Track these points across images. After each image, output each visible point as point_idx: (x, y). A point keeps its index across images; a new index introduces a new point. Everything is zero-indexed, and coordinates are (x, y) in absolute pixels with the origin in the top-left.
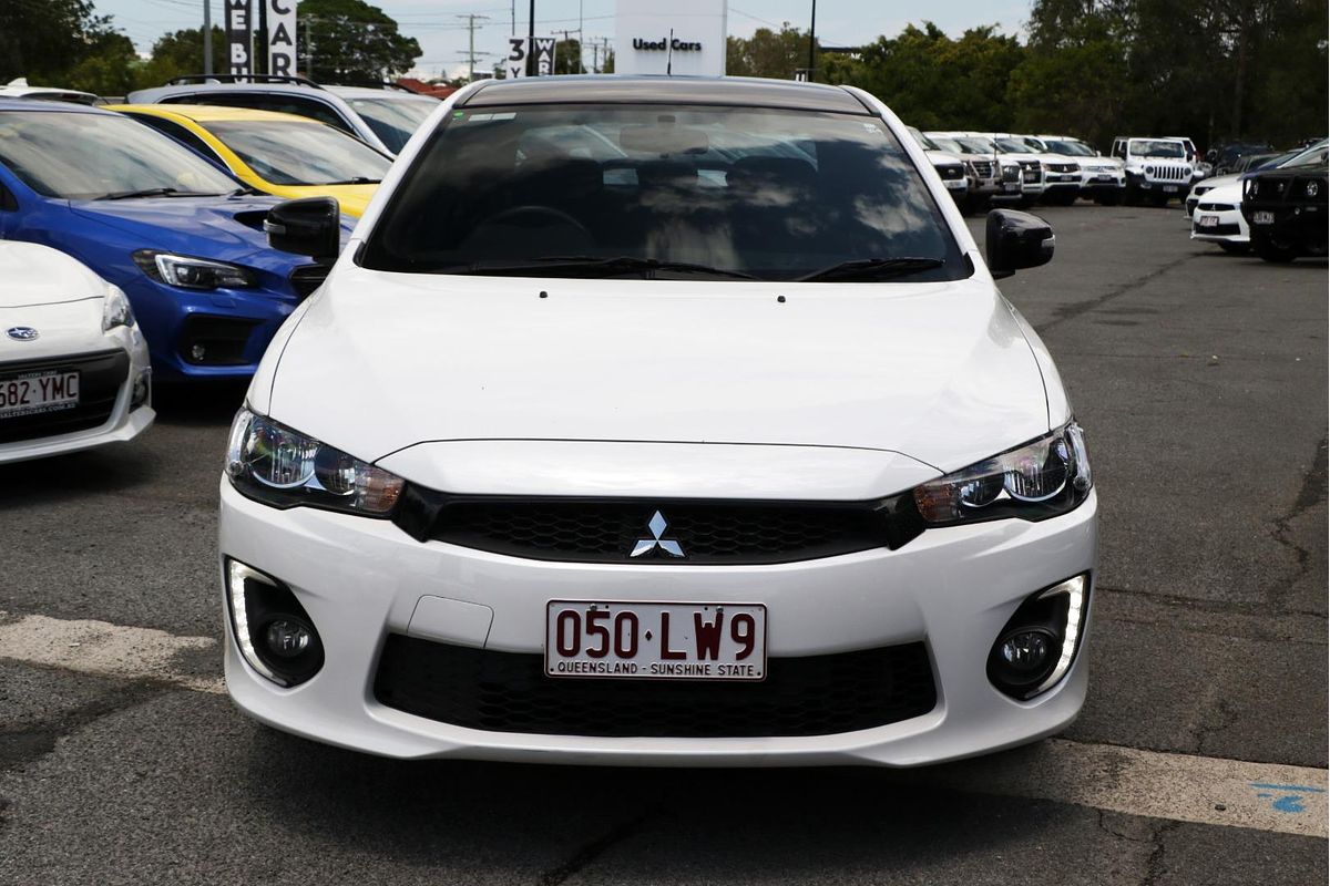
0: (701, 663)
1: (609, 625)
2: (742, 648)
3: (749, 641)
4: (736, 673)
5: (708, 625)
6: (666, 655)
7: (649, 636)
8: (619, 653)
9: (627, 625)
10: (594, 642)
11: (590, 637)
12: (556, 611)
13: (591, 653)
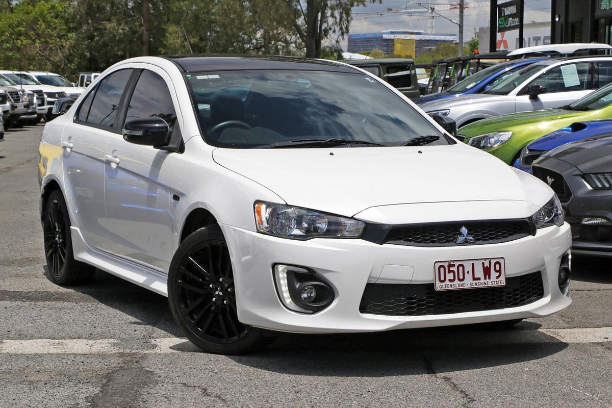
0: (486, 281)
1: (455, 269)
2: (498, 274)
3: (500, 271)
4: (497, 283)
5: (487, 266)
6: (474, 279)
7: (468, 272)
8: (460, 280)
9: (461, 268)
10: (450, 276)
11: (449, 274)
12: (438, 265)
13: (450, 280)
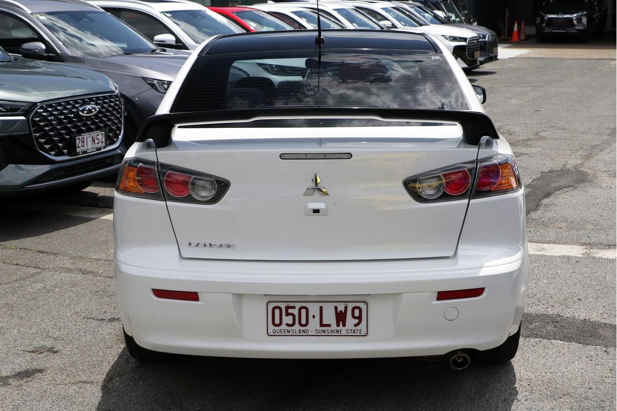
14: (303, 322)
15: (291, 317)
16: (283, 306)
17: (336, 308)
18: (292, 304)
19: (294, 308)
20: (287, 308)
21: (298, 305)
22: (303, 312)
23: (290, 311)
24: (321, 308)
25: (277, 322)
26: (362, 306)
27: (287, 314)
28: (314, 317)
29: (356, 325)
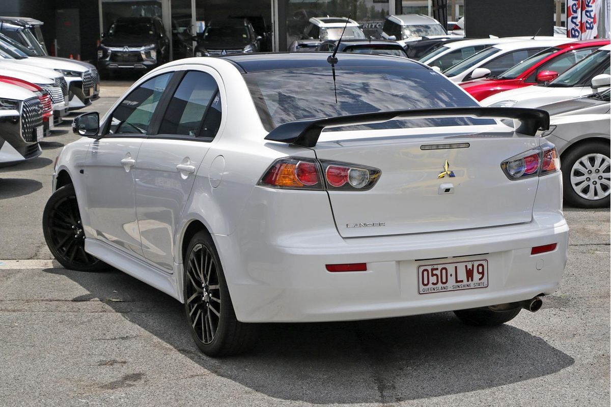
14: (444, 280)
15: (435, 277)
16: (429, 268)
17: (466, 266)
18: (435, 267)
19: (437, 269)
20: (433, 270)
21: (440, 267)
22: (444, 271)
23: (435, 272)
24: (456, 267)
25: (426, 282)
26: (484, 263)
27: (433, 275)
28: (451, 275)
29: (480, 279)
